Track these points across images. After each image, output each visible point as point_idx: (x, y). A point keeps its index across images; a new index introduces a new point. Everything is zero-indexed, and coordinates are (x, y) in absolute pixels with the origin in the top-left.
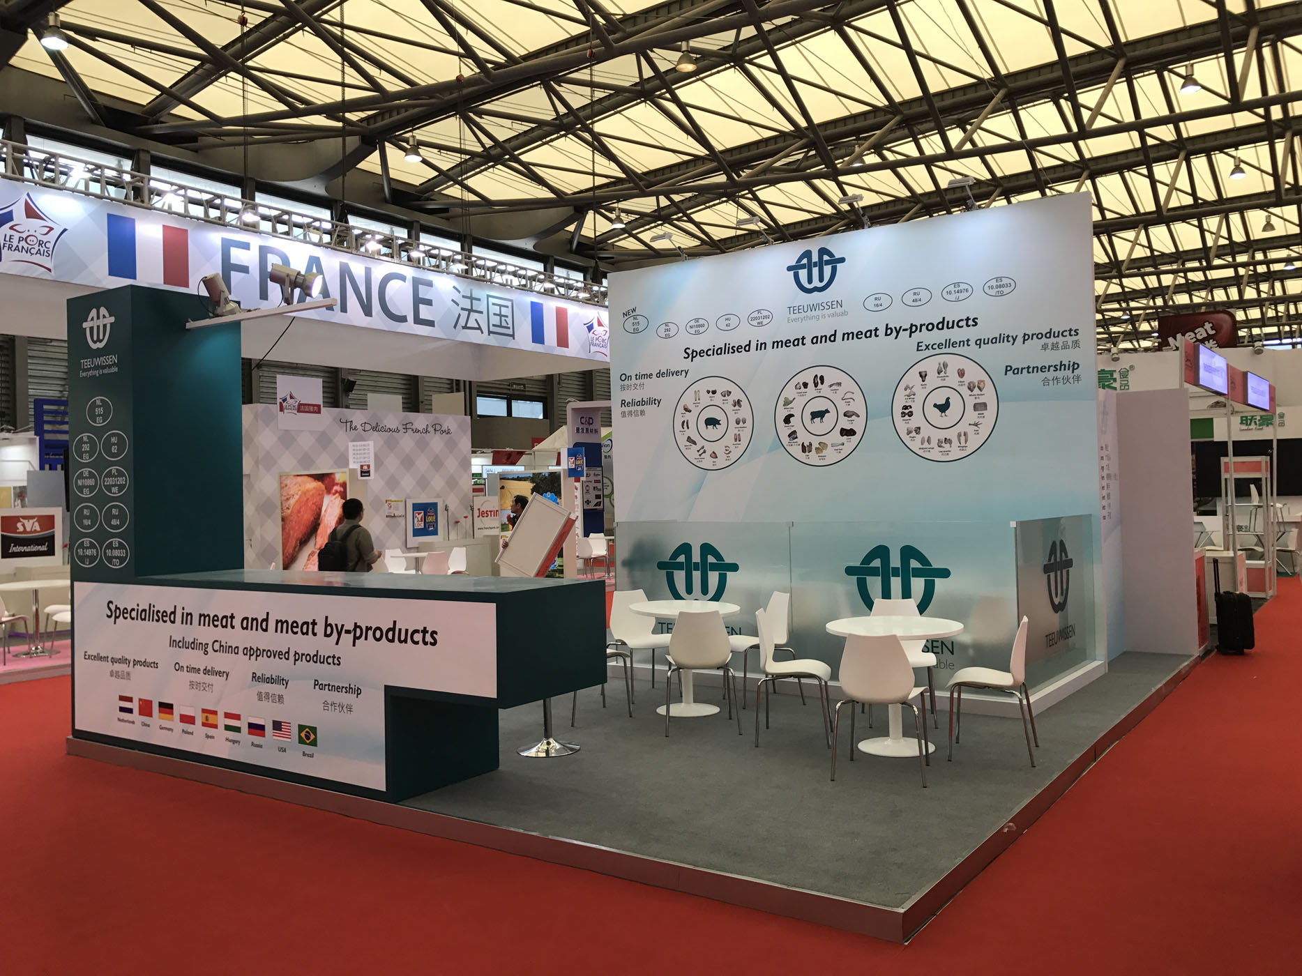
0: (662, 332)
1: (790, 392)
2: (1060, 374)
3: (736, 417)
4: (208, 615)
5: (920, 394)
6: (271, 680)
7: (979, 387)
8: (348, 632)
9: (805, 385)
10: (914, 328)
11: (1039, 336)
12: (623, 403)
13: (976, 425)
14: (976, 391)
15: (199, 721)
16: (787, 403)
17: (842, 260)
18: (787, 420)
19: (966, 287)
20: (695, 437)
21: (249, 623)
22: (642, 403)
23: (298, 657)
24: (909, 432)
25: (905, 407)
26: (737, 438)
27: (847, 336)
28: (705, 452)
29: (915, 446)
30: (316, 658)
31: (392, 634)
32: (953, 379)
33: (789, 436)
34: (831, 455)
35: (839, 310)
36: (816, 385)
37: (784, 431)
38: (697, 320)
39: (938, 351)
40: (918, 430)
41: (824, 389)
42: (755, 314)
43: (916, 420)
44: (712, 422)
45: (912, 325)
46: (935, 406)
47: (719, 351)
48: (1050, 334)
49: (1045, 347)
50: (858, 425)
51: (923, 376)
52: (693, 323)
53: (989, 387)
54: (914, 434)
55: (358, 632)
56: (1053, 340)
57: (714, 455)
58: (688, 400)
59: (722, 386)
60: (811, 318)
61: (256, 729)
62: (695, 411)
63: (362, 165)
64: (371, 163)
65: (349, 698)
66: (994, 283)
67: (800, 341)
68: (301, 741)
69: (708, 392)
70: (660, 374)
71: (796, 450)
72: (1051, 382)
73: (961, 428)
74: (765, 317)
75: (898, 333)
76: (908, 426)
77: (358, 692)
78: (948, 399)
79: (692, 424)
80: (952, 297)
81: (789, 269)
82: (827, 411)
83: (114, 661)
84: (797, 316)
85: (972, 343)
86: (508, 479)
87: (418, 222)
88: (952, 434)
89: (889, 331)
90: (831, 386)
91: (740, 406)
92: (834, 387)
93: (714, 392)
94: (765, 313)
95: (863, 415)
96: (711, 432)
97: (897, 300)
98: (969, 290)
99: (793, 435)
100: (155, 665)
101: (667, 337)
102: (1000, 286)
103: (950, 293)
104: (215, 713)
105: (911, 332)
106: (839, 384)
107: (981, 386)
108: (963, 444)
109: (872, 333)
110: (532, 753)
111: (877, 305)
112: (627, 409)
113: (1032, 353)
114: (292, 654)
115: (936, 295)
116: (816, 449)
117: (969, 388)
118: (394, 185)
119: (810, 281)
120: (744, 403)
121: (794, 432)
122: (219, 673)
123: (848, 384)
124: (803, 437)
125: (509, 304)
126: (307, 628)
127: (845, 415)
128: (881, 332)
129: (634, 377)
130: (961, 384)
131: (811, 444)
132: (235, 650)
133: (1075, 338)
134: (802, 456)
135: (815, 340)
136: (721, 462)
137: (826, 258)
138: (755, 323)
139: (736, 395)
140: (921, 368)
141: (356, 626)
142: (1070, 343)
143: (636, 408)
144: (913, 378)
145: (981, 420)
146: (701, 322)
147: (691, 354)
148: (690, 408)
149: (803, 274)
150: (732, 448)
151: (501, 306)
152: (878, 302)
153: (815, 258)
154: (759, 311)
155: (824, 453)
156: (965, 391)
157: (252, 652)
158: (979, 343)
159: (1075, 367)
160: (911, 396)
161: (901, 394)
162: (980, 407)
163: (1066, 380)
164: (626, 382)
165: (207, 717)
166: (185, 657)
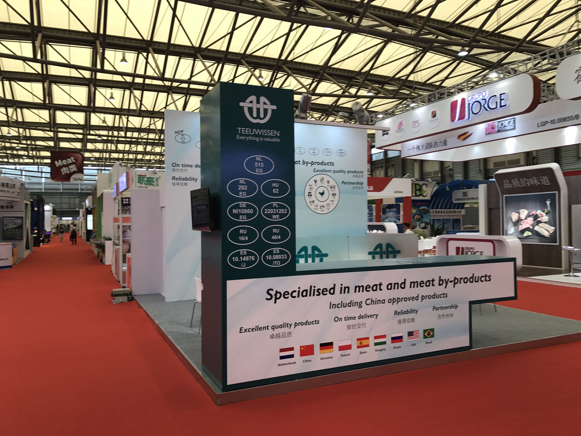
0: (198, 145)
2: (358, 186)
4: (362, 286)
5: (315, 188)
6: (407, 312)
8: (451, 282)
10: (313, 163)
11: (352, 172)
12: (174, 178)
13: (332, 201)
14: (333, 189)
15: (354, 347)
22: (186, 179)
23: (423, 298)
24: (310, 202)
25: (309, 193)
29: (312, 208)
31: (473, 279)
32: (325, 184)
39: (321, 173)
40: (313, 202)
43: (313, 198)
46: (320, 193)
49: (354, 176)
51: (316, 181)
53: (337, 188)
54: (312, 203)
55: (456, 281)
56: (356, 174)
65: (453, 310)
66: (339, 151)
72: (355, 188)
73: (328, 202)
75: (307, 164)
77: (456, 307)
78: (324, 191)
83: (273, 328)
85: (332, 171)
88: (324, 204)
89: (304, 163)
97: (307, 151)
100: (317, 322)
103: (325, 152)
104: (368, 338)
107: (334, 187)
108: (328, 208)
109: (297, 162)
112: (176, 182)
113: (349, 178)
114: (420, 297)
115: (321, 152)
122: (371, 316)
126: (430, 283)
128: (301, 162)
129: (181, 166)
130: (328, 186)
132: (383, 302)
133: (362, 174)
140: (315, 178)
141: (455, 278)
142: (361, 176)
143: (182, 181)
144: (312, 182)
156: (329, 188)
159: (362, 184)
160: (311, 188)
161: (308, 187)
162: (334, 195)
163: (359, 188)
164: (176, 168)
165: (361, 342)
166: (344, 312)
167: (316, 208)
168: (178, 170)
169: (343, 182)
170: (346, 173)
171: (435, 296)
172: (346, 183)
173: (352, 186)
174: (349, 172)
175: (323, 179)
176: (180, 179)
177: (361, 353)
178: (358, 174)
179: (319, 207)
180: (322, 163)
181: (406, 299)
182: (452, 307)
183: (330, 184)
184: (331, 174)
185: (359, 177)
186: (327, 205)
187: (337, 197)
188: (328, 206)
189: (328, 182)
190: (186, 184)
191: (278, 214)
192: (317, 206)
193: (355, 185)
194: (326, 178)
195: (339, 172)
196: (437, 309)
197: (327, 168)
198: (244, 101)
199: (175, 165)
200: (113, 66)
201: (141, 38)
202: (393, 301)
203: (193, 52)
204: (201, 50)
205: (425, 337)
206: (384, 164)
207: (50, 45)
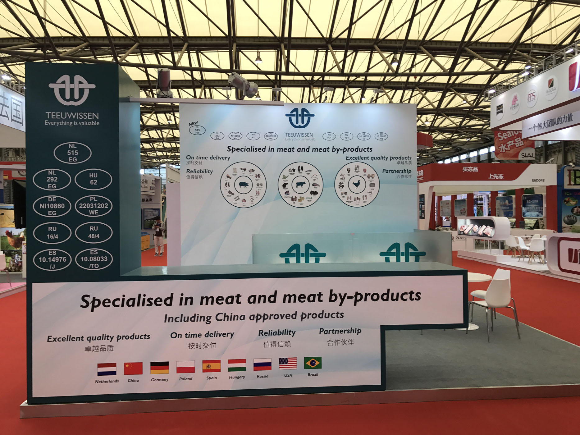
0: (214, 136)
1: (286, 173)
2: (404, 174)
3: (257, 182)
4: (212, 297)
5: (347, 178)
6: (279, 333)
8: (350, 298)
9: (294, 170)
10: (345, 150)
11: (397, 158)
12: (189, 171)
14: (371, 178)
15: (199, 370)
16: (284, 178)
17: (313, 115)
18: (284, 186)
19: (368, 135)
20: (233, 191)
22: (201, 171)
23: (305, 316)
25: (341, 183)
26: (258, 193)
27: (315, 150)
28: (239, 199)
29: (344, 200)
31: (387, 296)
32: (361, 173)
33: (285, 193)
35: (311, 137)
36: (299, 171)
37: (283, 191)
39: (355, 160)
40: (346, 193)
41: (303, 173)
42: (269, 134)
43: (345, 189)
44: (243, 184)
46: (354, 183)
47: (248, 150)
48: (400, 158)
49: (398, 163)
50: (319, 190)
51: (349, 170)
52: (233, 134)
53: (376, 178)
54: (344, 195)
55: (359, 297)
57: (244, 201)
58: (230, 172)
59: (249, 167)
60: (298, 139)
61: (262, 366)
62: (233, 179)
66: (379, 135)
67: (291, 150)
69: (242, 169)
70: (212, 158)
71: (289, 200)
72: (400, 177)
73: (365, 193)
74: (274, 136)
75: (338, 151)
76: (341, 191)
77: (359, 331)
78: (359, 181)
79: (232, 185)
80: (362, 138)
81: (287, 115)
82: (304, 183)
84: (291, 138)
85: (370, 158)
88: (360, 196)
89: (334, 150)
90: (306, 171)
91: (259, 177)
93: (245, 170)
95: (321, 185)
97: (338, 137)
100: (146, 336)
101: (217, 139)
102: (382, 136)
103: (361, 136)
104: (218, 361)
106: (310, 171)
108: (365, 200)
109: (326, 150)
112: (190, 174)
113: (393, 165)
114: (299, 315)
115: (355, 137)
116: (299, 200)
119: (297, 122)
120: (262, 176)
121: (288, 192)
122: (223, 335)
123: (314, 171)
124: (292, 194)
125: (19, 103)
127: (313, 185)
128: (331, 150)
129: (195, 158)
130: (365, 175)
131: (296, 197)
132: (241, 318)
133: (410, 160)
134: (292, 203)
135: (299, 150)
136: (248, 204)
137: (305, 113)
138: (268, 138)
139: (257, 172)
140: (347, 167)
141: (358, 294)
142: (408, 162)
143: (197, 174)
144: (344, 171)
145: (372, 191)
146: (238, 134)
147: (232, 150)
148: (230, 176)
149: (294, 119)
150: (254, 197)
151: (17, 105)
152: (329, 136)
153: (300, 112)
155: (303, 202)
156: (366, 178)
158: (373, 159)
159: (410, 171)
160: (343, 178)
161: (339, 177)
162: (372, 185)
163: (406, 176)
164: (190, 160)
165: (209, 365)
166: (183, 328)
167: (349, 200)
168: (192, 162)
169: (384, 170)
170: (389, 159)
171: (322, 315)
172: (387, 172)
173: (397, 174)
174: (391, 158)
175: (358, 167)
176: (195, 171)
177: (209, 378)
178: (404, 160)
179: (353, 199)
180: (357, 149)
181: (276, 317)
182: (351, 331)
183: (367, 173)
184: (369, 161)
185: (406, 163)
186: (363, 196)
187: (376, 188)
188: (365, 198)
189: (365, 171)
190: (201, 177)
191: (97, 209)
192: (350, 198)
193: (401, 174)
194: (362, 166)
195: (379, 158)
196: (327, 332)
197: (363, 154)
198: (55, 82)
199: (189, 157)
200: (257, 67)
201: (273, 36)
202: (256, 317)
203: (324, 43)
204: (332, 40)
205: (306, 367)
206: (562, 148)
207: (202, 53)
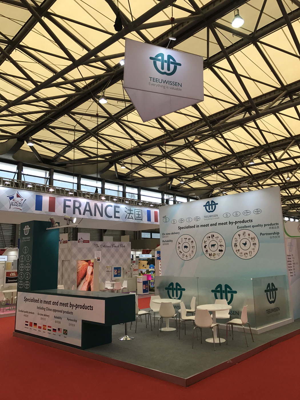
0: (173, 223)
1: (205, 239)
2: (275, 235)
3: (192, 245)
4: (46, 301)
5: (239, 240)
6: (58, 318)
7: (254, 239)
8: (75, 306)
9: (209, 237)
10: (236, 222)
11: (268, 225)
12: (163, 241)
13: (254, 249)
15: (42, 328)
16: (205, 242)
17: (217, 204)
18: (205, 247)
19: (249, 211)
20: (182, 251)
21: (54, 303)
22: (168, 241)
23: (64, 312)
24: (237, 251)
25: (235, 244)
26: (192, 252)
27: (219, 224)
28: (184, 255)
29: (238, 255)
30: (68, 312)
31: (84, 307)
32: (247, 237)
33: (206, 251)
34: (217, 257)
35: (217, 217)
36: (212, 237)
37: (204, 250)
38: (181, 219)
39: (243, 229)
40: (239, 250)
41: (214, 238)
42: (196, 218)
43: (238, 248)
44: (186, 247)
45: (236, 221)
46: (243, 244)
47: (187, 228)
48: (271, 224)
49: (270, 228)
50: (223, 248)
51: (239, 235)
52: (180, 220)
53: (256, 239)
55: (77, 306)
56: (272, 226)
57: (187, 256)
58: (180, 241)
59: (188, 237)
60: (210, 219)
61: (54, 330)
62: (182, 244)
63: (110, 169)
64: (113, 168)
65: (74, 323)
66: (256, 210)
67: (207, 225)
68: (64, 334)
69: (185, 238)
70: (172, 234)
71: (208, 255)
72: (272, 238)
73: (250, 250)
74: (199, 219)
75: (232, 223)
76: (236, 249)
77: (76, 321)
78: (246, 242)
79: (181, 247)
80: (246, 214)
81: (204, 206)
82: (215, 245)
83: (25, 312)
84: (207, 218)
85: (251, 226)
86: (141, 260)
87: (125, 184)
88: (247, 252)
89: (230, 223)
90: (216, 238)
91: (193, 243)
92: (217, 238)
93: (186, 239)
94: (198, 218)
95: (224, 246)
96: (186, 250)
97: (232, 215)
98: (250, 212)
99: (207, 251)
100: (33, 313)
101: (174, 223)
102: (258, 211)
104: (46, 326)
105: (236, 223)
106: (218, 237)
107: (254, 238)
108: (251, 254)
109: (226, 223)
110: (122, 339)
111: (226, 216)
112: (164, 243)
113: (267, 230)
114: (63, 311)
115: (242, 214)
116: (213, 255)
117: (251, 239)
118: (119, 174)
119: (209, 209)
120: (194, 242)
121: (207, 250)
122: (47, 316)
123: (220, 237)
124: (209, 252)
125: (141, 211)
126: (66, 305)
127: (220, 246)
128: (228, 223)
129: (166, 234)
130: (249, 238)
131: (211, 254)
132: (51, 310)
133: (277, 226)
134: (209, 257)
135: (211, 225)
136: (189, 258)
137: (213, 203)
138: (196, 220)
139: (192, 239)
140: (238, 233)
141: (76, 305)
142: (276, 227)
143: (166, 243)
144: (237, 236)
145: (255, 248)
146: (182, 220)
147: (180, 228)
148: (180, 243)
149: (207, 207)
150: (191, 254)
151: (138, 212)
152: (227, 215)
153: (210, 203)
154: (197, 217)
155: (215, 256)
157: (55, 311)
158: (253, 226)
159: (278, 233)
161: (234, 240)
162: (254, 244)
163: (276, 237)
164: (164, 236)
166: (40, 311)
169: (261, 234)
173: (269, 236)
174: (265, 225)
175: (245, 233)
176: (166, 241)
177: (44, 332)
178: (274, 226)
180: (244, 221)
181: (58, 311)
184: (251, 229)
186: (249, 252)
187: (257, 246)
189: (249, 235)
190: (168, 244)
191: (28, 268)
192: (242, 253)
193: (272, 235)
195: (257, 226)
197: (247, 224)
